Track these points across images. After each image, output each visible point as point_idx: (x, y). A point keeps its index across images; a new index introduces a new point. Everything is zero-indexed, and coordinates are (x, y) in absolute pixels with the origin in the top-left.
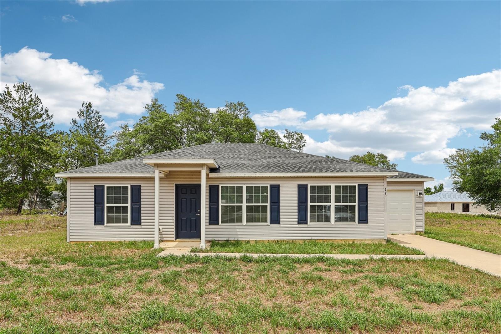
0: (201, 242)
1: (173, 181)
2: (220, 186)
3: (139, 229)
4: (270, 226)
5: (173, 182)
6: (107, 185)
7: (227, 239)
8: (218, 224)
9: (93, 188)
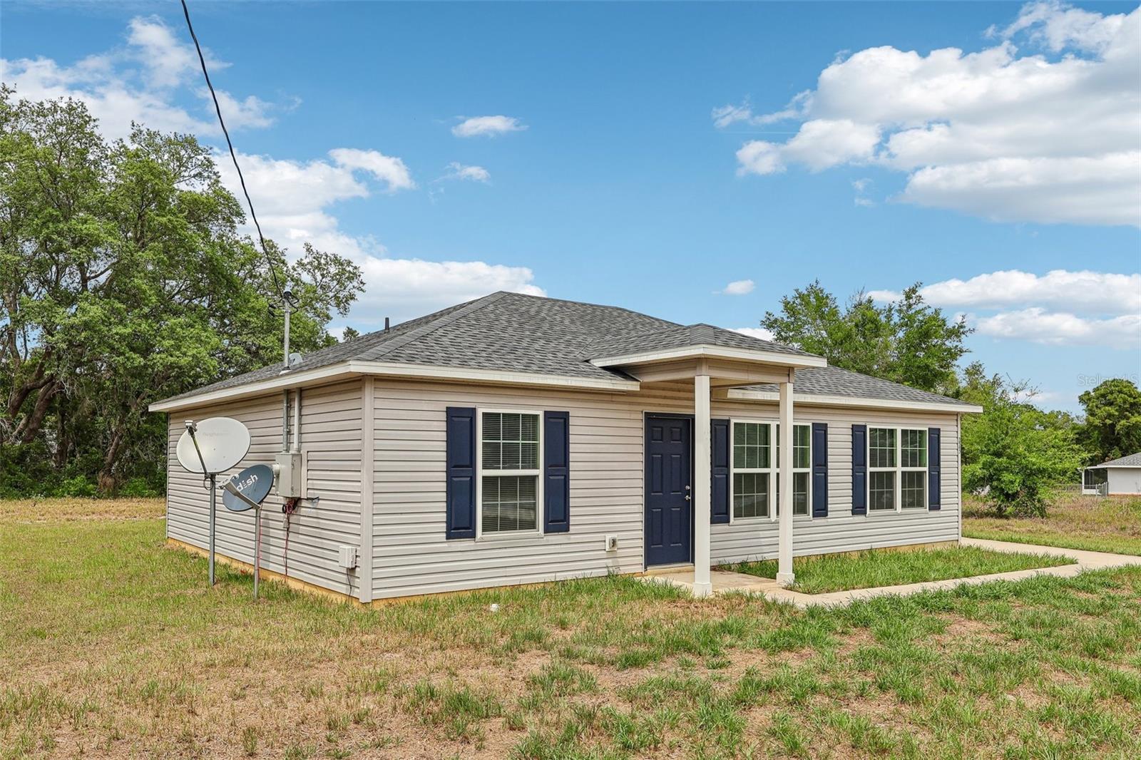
0: (694, 571)
1: (639, 404)
2: (733, 421)
3: (562, 546)
4: (813, 521)
5: (640, 408)
6: (484, 406)
7: (744, 558)
8: (729, 522)
9: (443, 416)
